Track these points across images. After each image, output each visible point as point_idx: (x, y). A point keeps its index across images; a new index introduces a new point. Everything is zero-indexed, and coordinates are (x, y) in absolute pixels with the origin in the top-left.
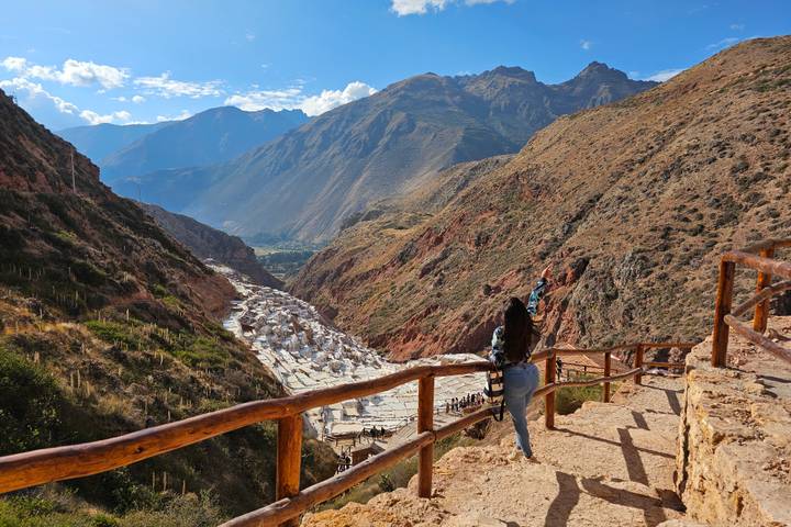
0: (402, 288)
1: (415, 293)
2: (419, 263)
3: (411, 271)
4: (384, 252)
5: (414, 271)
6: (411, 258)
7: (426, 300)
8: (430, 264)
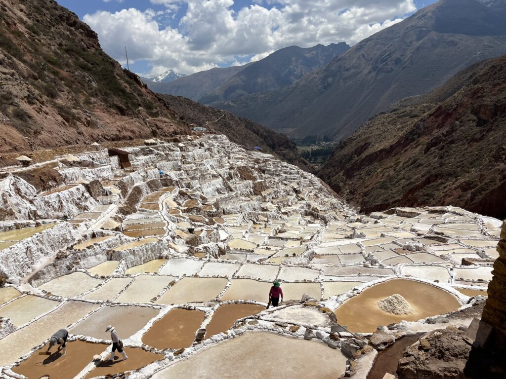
0: (405, 163)
1: (418, 166)
2: (425, 140)
3: (416, 147)
4: (395, 136)
5: (420, 147)
6: (419, 137)
7: (428, 172)
8: (437, 138)
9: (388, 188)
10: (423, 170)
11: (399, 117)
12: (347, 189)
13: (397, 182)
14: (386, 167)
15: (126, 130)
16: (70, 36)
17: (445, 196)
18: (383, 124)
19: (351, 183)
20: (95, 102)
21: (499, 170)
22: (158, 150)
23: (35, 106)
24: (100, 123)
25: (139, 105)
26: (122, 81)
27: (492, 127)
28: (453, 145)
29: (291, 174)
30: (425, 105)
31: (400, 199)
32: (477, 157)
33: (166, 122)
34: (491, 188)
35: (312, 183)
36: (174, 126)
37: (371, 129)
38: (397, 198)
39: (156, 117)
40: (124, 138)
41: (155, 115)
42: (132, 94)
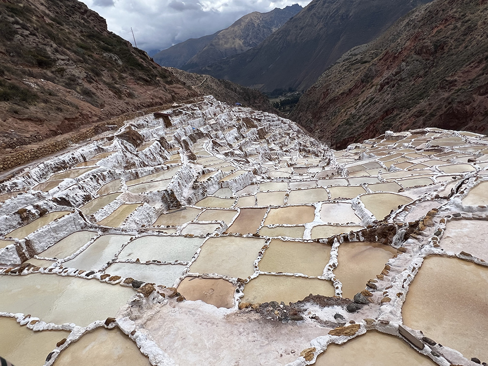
0: (363, 102)
1: (374, 104)
2: (378, 81)
3: (371, 88)
4: (351, 81)
5: (374, 88)
6: (372, 79)
7: (384, 107)
8: (388, 79)
9: (351, 124)
10: (379, 106)
11: (352, 64)
12: (317, 129)
13: (359, 118)
14: (348, 107)
15: (157, 97)
16: (86, 24)
17: (401, 125)
18: (340, 71)
19: (320, 124)
20: (126, 77)
21: (444, 98)
22: (184, 110)
23: (92, 85)
24: (136, 93)
25: (156, 76)
26: (138, 58)
27: (434, 64)
28: (402, 83)
29: (273, 121)
30: (372, 52)
31: (364, 131)
32: (424, 90)
33: (180, 88)
34: (438, 114)
35: (291, 127)
36: (187, 91)
37: (330, 77)
38: (361, 131)
39: (172, 84)
40: (156, 104)
41: (170, 83)
42: (148, 67)
